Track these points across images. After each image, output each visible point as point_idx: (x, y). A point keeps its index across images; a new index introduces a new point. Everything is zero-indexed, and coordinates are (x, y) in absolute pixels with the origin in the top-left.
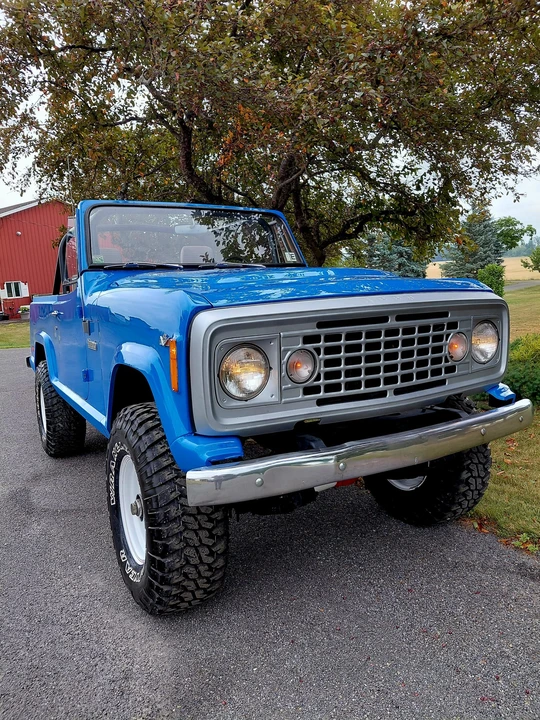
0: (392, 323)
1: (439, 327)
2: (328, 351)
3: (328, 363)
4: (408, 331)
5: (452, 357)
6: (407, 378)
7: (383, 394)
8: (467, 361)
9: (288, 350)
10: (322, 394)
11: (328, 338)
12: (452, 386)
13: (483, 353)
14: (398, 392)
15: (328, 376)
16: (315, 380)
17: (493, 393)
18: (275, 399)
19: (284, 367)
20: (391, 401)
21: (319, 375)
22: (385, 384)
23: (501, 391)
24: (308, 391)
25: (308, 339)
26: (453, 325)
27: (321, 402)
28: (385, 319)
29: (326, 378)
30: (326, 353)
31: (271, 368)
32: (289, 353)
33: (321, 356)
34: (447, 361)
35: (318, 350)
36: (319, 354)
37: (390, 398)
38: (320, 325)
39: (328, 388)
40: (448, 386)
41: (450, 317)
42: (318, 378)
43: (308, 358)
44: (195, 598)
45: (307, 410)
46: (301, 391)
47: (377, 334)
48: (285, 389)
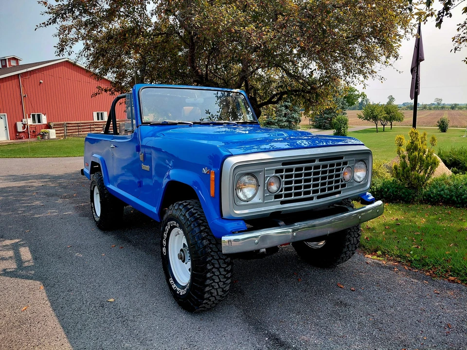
0: (317, 163)
1: (339, 164)
2: (287, 177)
3: (286, 183)
4: (325, 166)
5: (344, 179)
6: (323, 190)
7: (311, 199)
8: (352, 181)
9: (268, 177)
10: (283, 199)
11: (287, 170)
12: (344, 194)
13: (359, 177)
14: (319, 197)
15: (286, 189)
16: (280, 192)
17: (364, 197)
18: (261, 201)
19: (266, 185)
20: (316, 202)
21: (282, 189)
22: (313, 193)
23: (368, 196)
24: (277, 197)
25: (278, 171)
26: (345, 163)
27: (282, 203)
28: (314, 161)
29: (285, 191)
30: (285, 178)
31: (259, 186)
32: (269, 178)
33: (283, 180)
34: (342, 181)
35: (282, 176)
36: (282, 179)
37: (315, 201)
38: (283, 164)
39: (286, 196)
40: (342, 194)
41: (344, 159)
42: (281, 191)
43: (277, 180)
44: (216, 300)
45: (275, 206)
46: (273, 197)
47: (310, 168)
48: (266, 196)
